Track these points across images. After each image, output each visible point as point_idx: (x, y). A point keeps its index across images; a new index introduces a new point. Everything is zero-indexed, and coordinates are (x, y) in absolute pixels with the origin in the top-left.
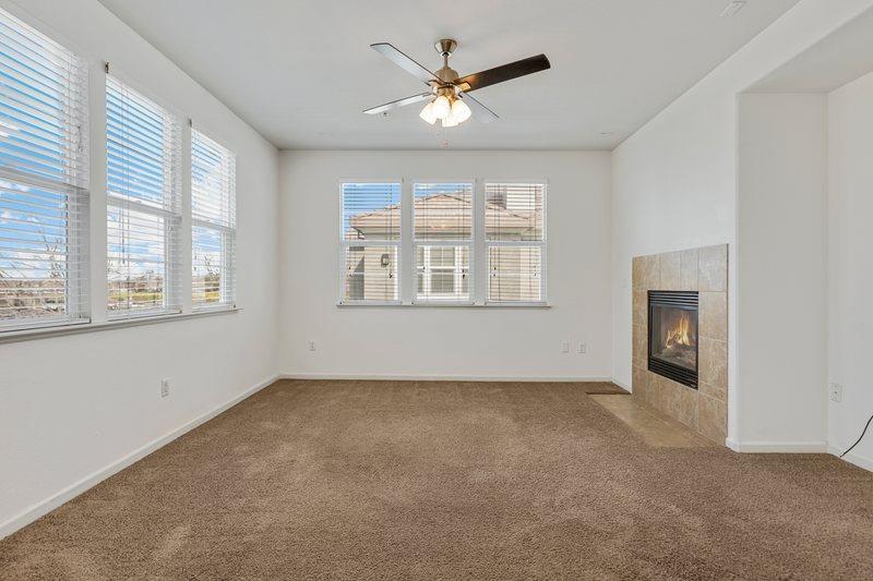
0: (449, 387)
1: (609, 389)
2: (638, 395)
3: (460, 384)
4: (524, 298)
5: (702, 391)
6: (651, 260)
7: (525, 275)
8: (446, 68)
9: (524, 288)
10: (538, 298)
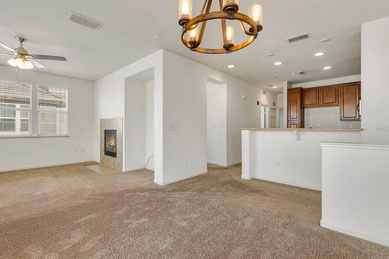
0: (18, 172)
1: (92, 163)
2: (101, 164)
3: (24, 170)
4: (58, 133)
5: (118, 158)
6: (105, 120)
7: (58, 124)
8: (21, 48)
9: (58, 129)
10: (64, 133)
